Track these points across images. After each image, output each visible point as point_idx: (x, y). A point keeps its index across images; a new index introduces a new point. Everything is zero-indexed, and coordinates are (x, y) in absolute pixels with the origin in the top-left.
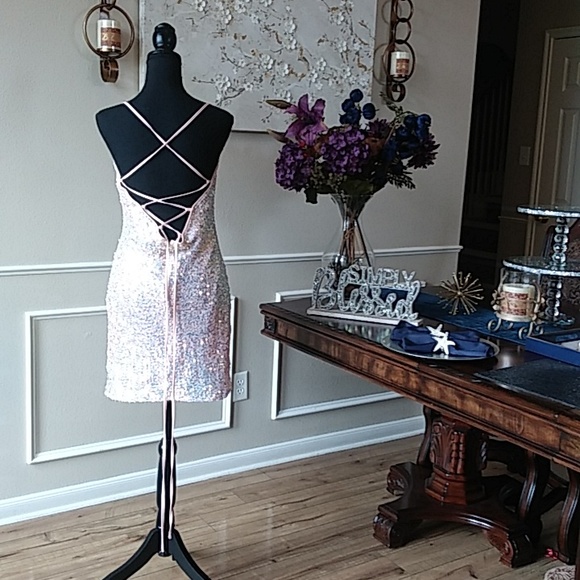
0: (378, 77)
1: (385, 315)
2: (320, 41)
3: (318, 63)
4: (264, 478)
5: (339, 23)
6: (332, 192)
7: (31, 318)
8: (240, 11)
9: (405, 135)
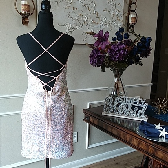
1: (133, 116)
2: (104, 11)
3: (103, 19)
5: (111, 4)
6: (111, 67)
9: (141, 45)
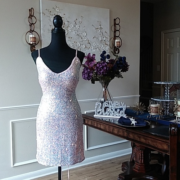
0: (111, 47)
1: (117, 115)
2: (94, 38)
3: (93, 44)
4: (84, 169)
5: (99, 32)
6: (99, 80)
7: (12, 122)
8: (70, 30)
9: (119, 63)
